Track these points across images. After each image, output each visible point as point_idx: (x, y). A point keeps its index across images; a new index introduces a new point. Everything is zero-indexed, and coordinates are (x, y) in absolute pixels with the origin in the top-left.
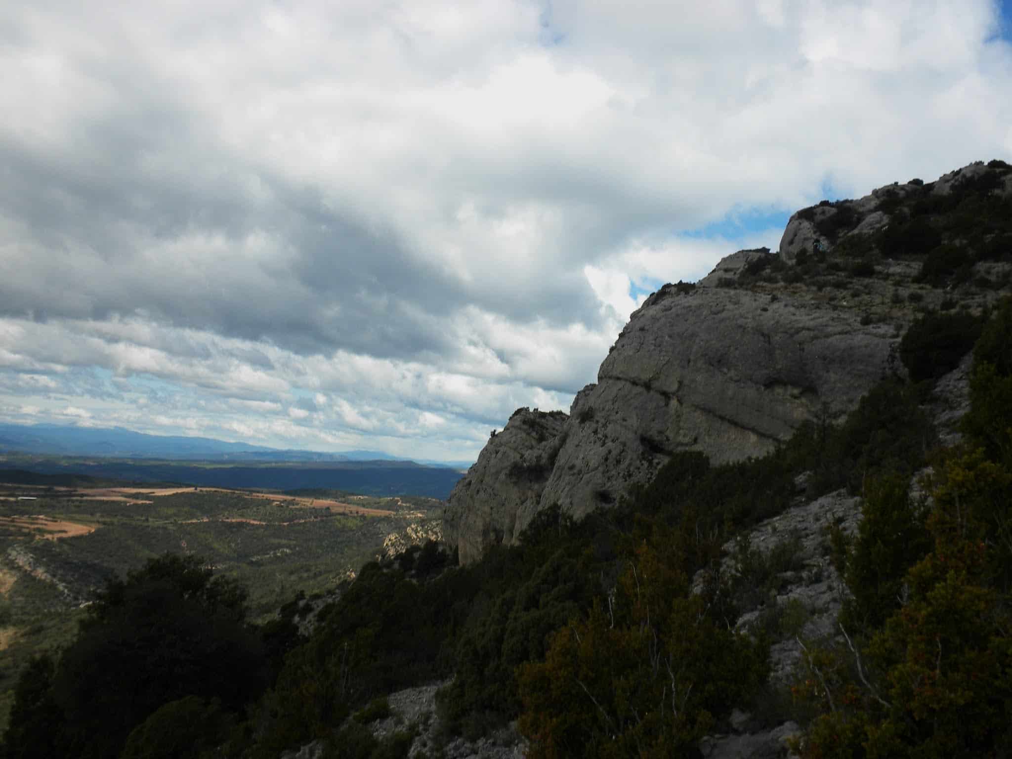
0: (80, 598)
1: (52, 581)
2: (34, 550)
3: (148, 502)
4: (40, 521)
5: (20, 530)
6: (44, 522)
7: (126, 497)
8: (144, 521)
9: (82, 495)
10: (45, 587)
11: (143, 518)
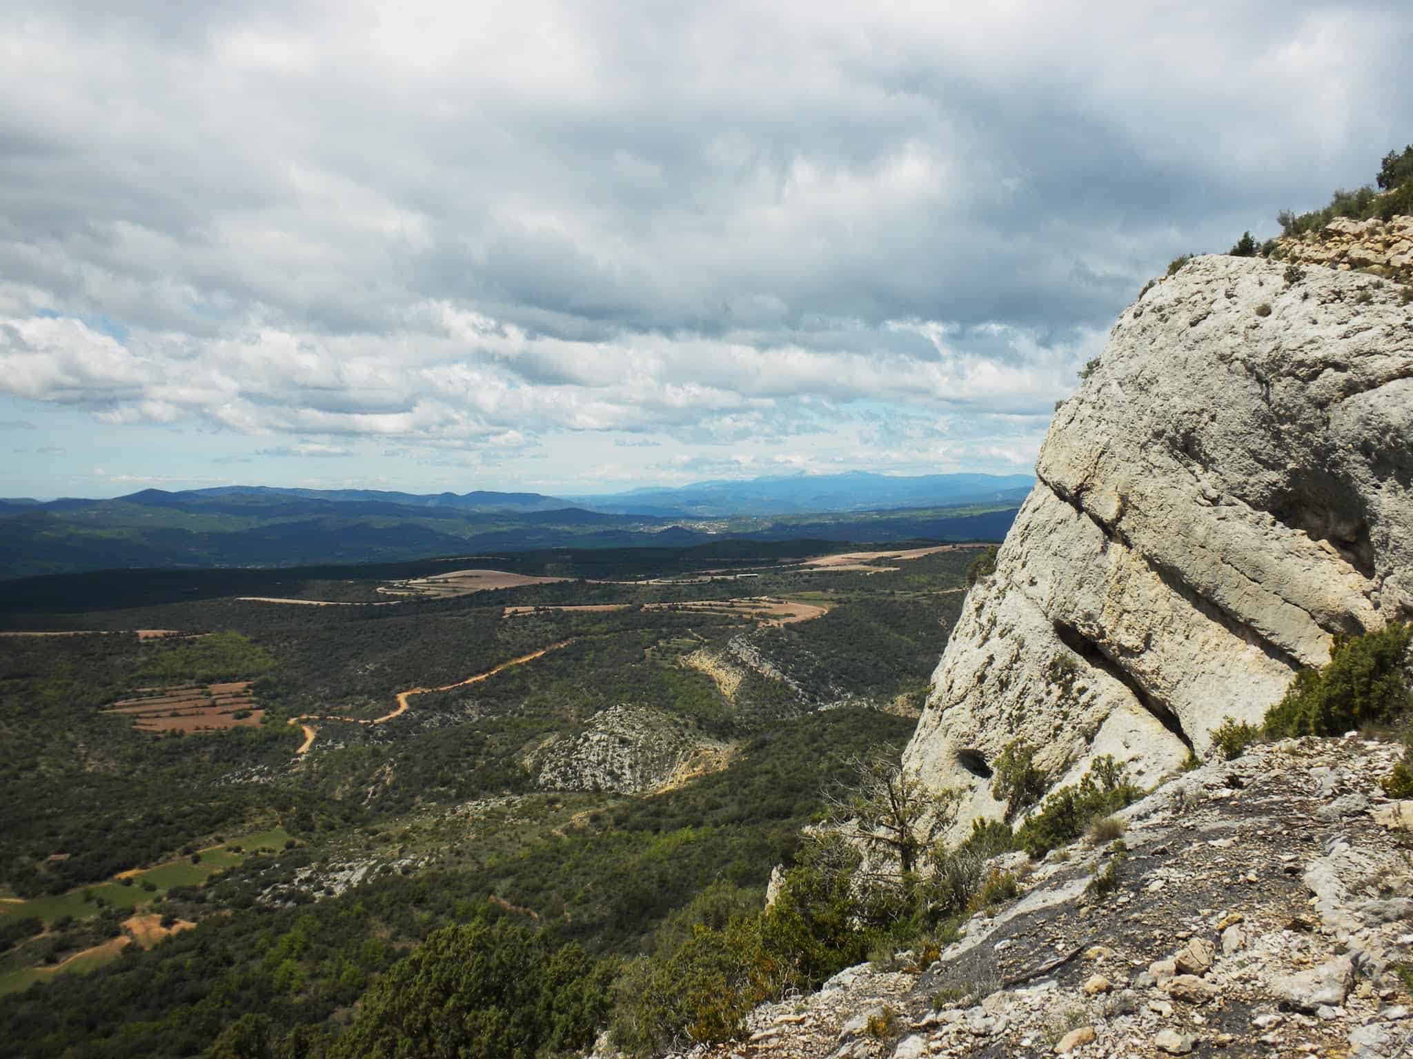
0: (818, 699)
1: (783, 679)
2: (758, 641)
3: (892, 569)
4: (763, 604)
5: (740, 616)
6: (768, 605)
7: (865, 564)
8: (888, 595)
9: (811, 567)
10: (775, 687)
11: (888, 591)
